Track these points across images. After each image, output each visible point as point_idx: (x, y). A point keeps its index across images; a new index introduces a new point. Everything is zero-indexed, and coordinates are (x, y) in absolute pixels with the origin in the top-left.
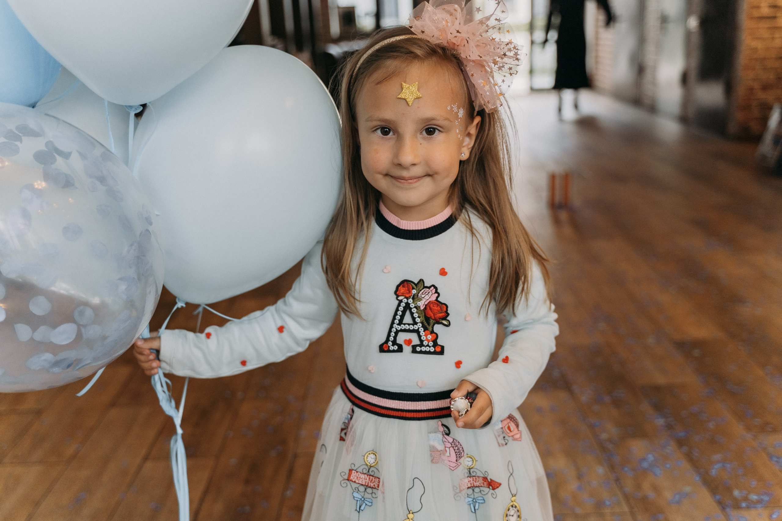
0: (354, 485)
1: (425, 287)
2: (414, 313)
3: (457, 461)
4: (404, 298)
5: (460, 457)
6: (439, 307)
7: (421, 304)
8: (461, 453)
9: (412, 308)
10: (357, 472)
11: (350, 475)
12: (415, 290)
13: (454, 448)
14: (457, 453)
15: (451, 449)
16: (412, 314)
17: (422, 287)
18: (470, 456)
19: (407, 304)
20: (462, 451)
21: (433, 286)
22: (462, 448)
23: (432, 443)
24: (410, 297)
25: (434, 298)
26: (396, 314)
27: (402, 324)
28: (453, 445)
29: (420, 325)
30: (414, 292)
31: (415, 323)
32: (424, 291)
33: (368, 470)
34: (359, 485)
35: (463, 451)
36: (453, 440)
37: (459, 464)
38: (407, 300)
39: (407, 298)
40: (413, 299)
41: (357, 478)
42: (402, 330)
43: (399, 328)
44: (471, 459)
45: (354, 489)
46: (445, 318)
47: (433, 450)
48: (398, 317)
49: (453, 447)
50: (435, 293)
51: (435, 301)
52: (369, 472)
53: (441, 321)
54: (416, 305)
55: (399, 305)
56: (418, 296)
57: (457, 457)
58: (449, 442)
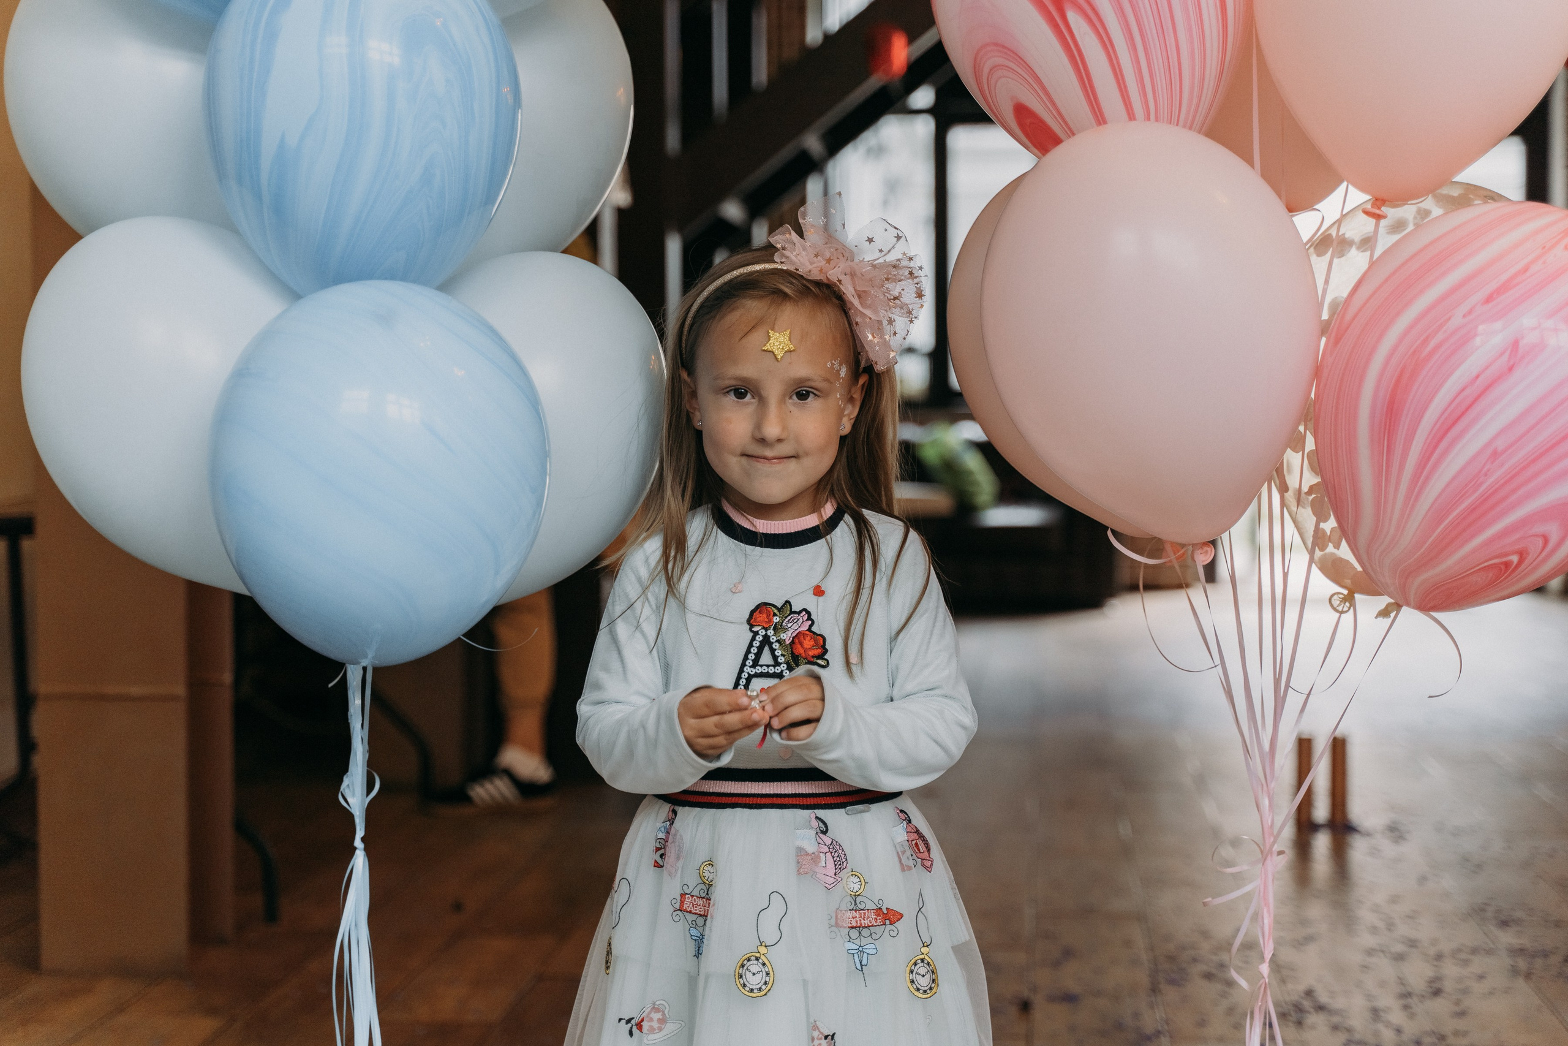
0: (691, 918)
1: (792, 612)
2: (775, 650)
3: (835, 874)
4: (762, 629)
5: (840, 868)
6: (812, 640)
7: (786, 637)
8: (843, 863)
9: (773, 643)
10: (692, 896)
11: (682, 903)
12: (778, 618)
13: (833, 854)
14: (836, 863)
15: (829, 855)
16: (772, 651)
17: (788, 612)
18: (857, 874)
19: (766, 638)
20: (844, 860)
21: (805, 610)
22: (845, 855)
23: (799, 843)
24: (770, 627)
25: (805, 627)
26: (748, 652)
27: (757, 665)
28: (831, 850)
29: (784, 667)
30: (776, 619)
31: (777, 664)
32: (791, 618)
33: (706, 891)
34: (697, 916)
35: (846, 860)
36: (832, 842)
37: (839, 880)
38: (766, 630)
39: (766, 629)
40: (774, 629)
41: (693, 906)
42: (757, 675)
43: (753, 671)
44: (858, 880)
45: (690, 923)
46: (821, 656)
47: (800, 852)
48: (752, 656)
49: (831, 853)
50: (807, 620)
51: (807, 633)
52: (707, 894)
53: (815, 660)
54: (779, 638)
55: (753, 639)
56: (781, 625)
57: (836, 869)
58: (826, 845)
